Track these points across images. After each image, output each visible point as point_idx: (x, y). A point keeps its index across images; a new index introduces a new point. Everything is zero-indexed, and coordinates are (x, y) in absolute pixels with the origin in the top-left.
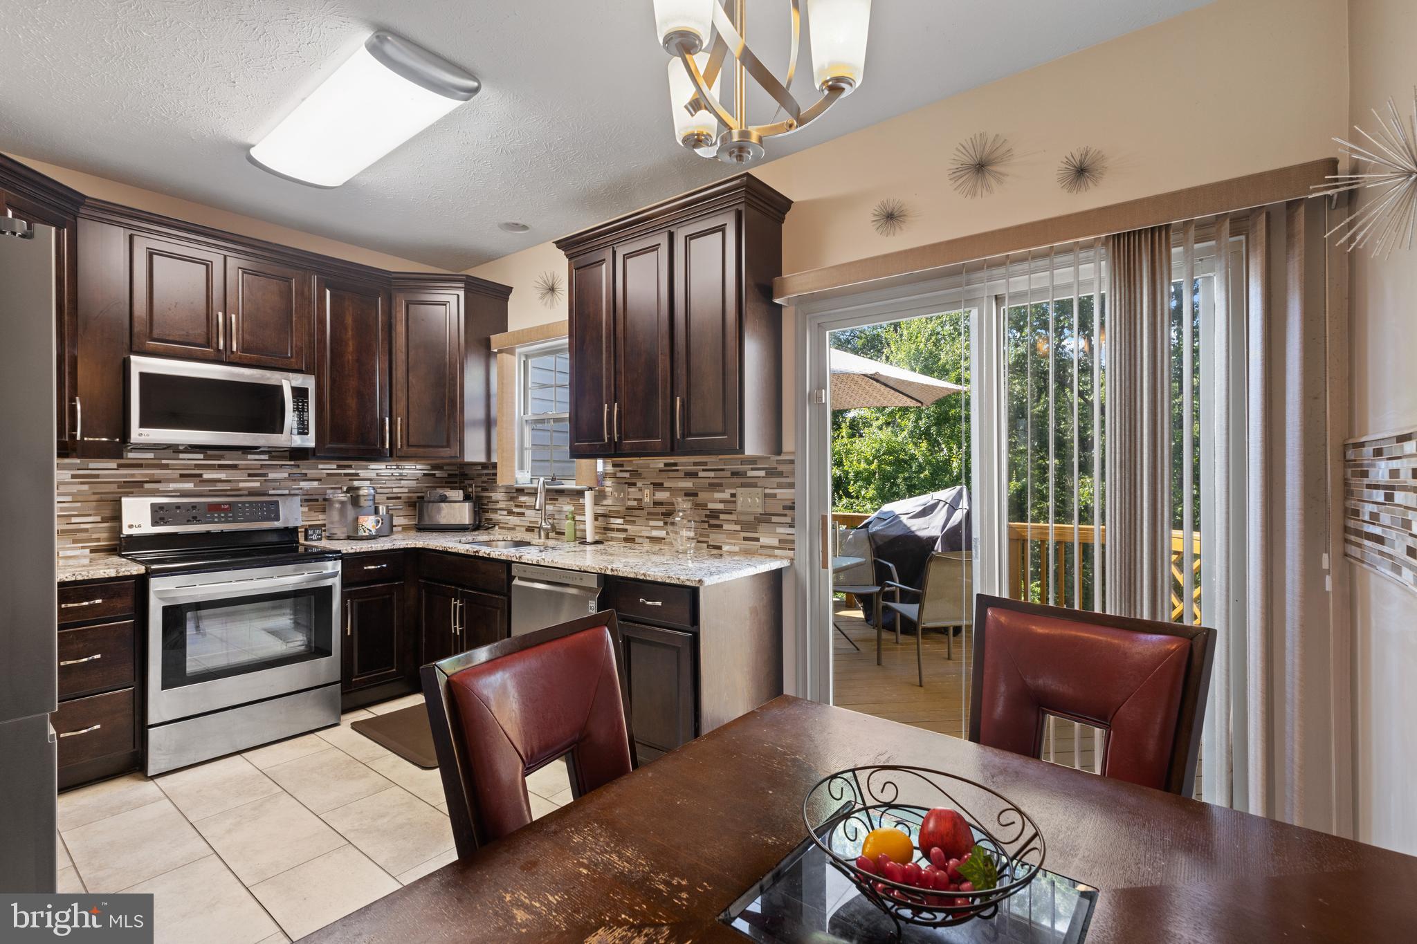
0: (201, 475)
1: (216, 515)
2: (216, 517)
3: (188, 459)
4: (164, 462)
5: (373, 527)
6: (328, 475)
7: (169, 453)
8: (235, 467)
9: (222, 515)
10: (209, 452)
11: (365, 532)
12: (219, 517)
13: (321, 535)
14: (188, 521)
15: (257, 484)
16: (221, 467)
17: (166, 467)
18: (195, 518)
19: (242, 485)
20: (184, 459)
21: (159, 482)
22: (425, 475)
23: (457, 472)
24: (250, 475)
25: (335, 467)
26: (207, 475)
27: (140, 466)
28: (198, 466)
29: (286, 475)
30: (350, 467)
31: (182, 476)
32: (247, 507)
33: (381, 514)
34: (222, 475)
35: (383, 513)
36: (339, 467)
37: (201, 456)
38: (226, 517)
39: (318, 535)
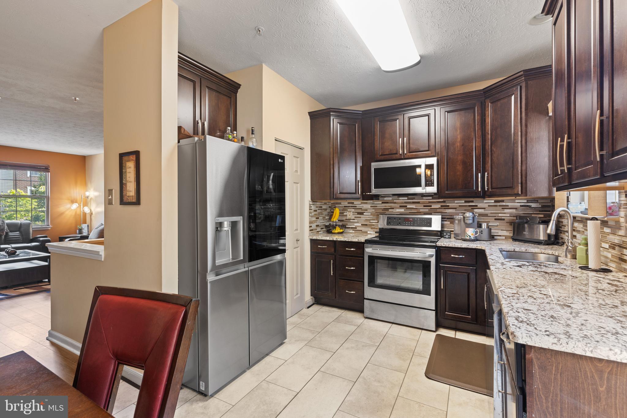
0: (406, 206)
1: (407, 223)
2: (407, 224)
3: (402, 200)
4: (395, 201)
5: (472, 234)
6: (460, 206)
7: (396, 197)
8: (419, 203)
9: (409, 223)
10: (409, 197)
11: (467, 237)
12: (408, 224)
13: (450, 236)
14: (397, 224)
15: (427, 210)
16: (414, 203)
17: (395, 203)
18: (400, 223)
19: (421, 210)
20: (401, 200)
21: (393, 209)
22: (521, 206)
23: (549, 204)
24: (424, 206)
25: (463, 202)
26: (409, 206)
27: (387, 203)
28: (406, 203)
29: (440, 206)
30: (472, 202)
31: (400, 206)
32: (419, 220)
33: (483, 228)
34: (413, 206)
35: (485, 228)
36: (466, 202)
37: (406, 198)
38: (410, 224)
39: (449, 236)
